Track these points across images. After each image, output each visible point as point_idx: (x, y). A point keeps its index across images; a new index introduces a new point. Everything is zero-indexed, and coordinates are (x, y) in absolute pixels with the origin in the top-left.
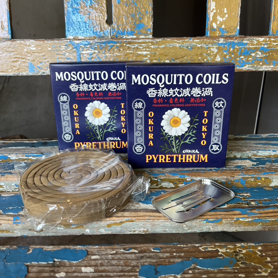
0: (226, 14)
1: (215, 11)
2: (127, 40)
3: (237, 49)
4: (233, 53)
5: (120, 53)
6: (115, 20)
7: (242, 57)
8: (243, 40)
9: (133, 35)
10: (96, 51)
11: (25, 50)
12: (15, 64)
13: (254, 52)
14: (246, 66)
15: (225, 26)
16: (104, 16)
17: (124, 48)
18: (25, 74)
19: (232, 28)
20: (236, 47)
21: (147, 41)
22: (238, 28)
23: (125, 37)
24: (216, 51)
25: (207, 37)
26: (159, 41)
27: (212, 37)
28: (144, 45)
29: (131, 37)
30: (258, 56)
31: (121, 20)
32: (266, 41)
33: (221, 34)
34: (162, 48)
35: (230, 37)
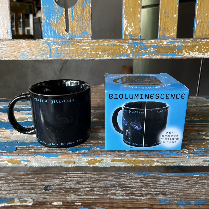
0: (133, 26)
1: (126, 25)
2: (77, 41)
3: (139, 46)
4: (137, 48)
5: (73, 48)
6: (71, 29)
7: (142, 51)
8: (142, 41)
9: (80, 38)
10: (60, 47)
11: (20, 46)
12: (14, 53)
13: (149, 48)
14: (145, 55)
15: (133, 33)
16: (64, 27)
17: (76, 45)
18: (19, 59)
19: (137, 34)
20: (139, 45)
21: (89, 41)
22: (140, 34)
23: (76, 39)
24: (128, 47)
25: (122, 39)
26: (95, 41)
27: (125, 39)
28: (87, 43)
29: (80, 39)
30: (151, 50)
31: (74, 29)
32: (156, 42)
33: (130, 37)
34: (97, 45)
35: (136, 40)
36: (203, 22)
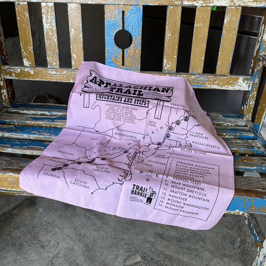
0: (170, 64)
1: (166, 63)
15: (170, 69)
19: (173, 70)
22: (175, 70)
25: (162, 72)
32: (186, 76)
33: (168, 72)
36: (223, 64)
